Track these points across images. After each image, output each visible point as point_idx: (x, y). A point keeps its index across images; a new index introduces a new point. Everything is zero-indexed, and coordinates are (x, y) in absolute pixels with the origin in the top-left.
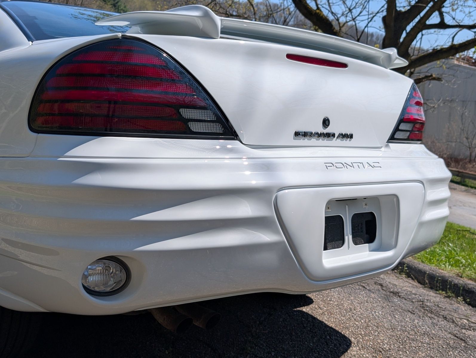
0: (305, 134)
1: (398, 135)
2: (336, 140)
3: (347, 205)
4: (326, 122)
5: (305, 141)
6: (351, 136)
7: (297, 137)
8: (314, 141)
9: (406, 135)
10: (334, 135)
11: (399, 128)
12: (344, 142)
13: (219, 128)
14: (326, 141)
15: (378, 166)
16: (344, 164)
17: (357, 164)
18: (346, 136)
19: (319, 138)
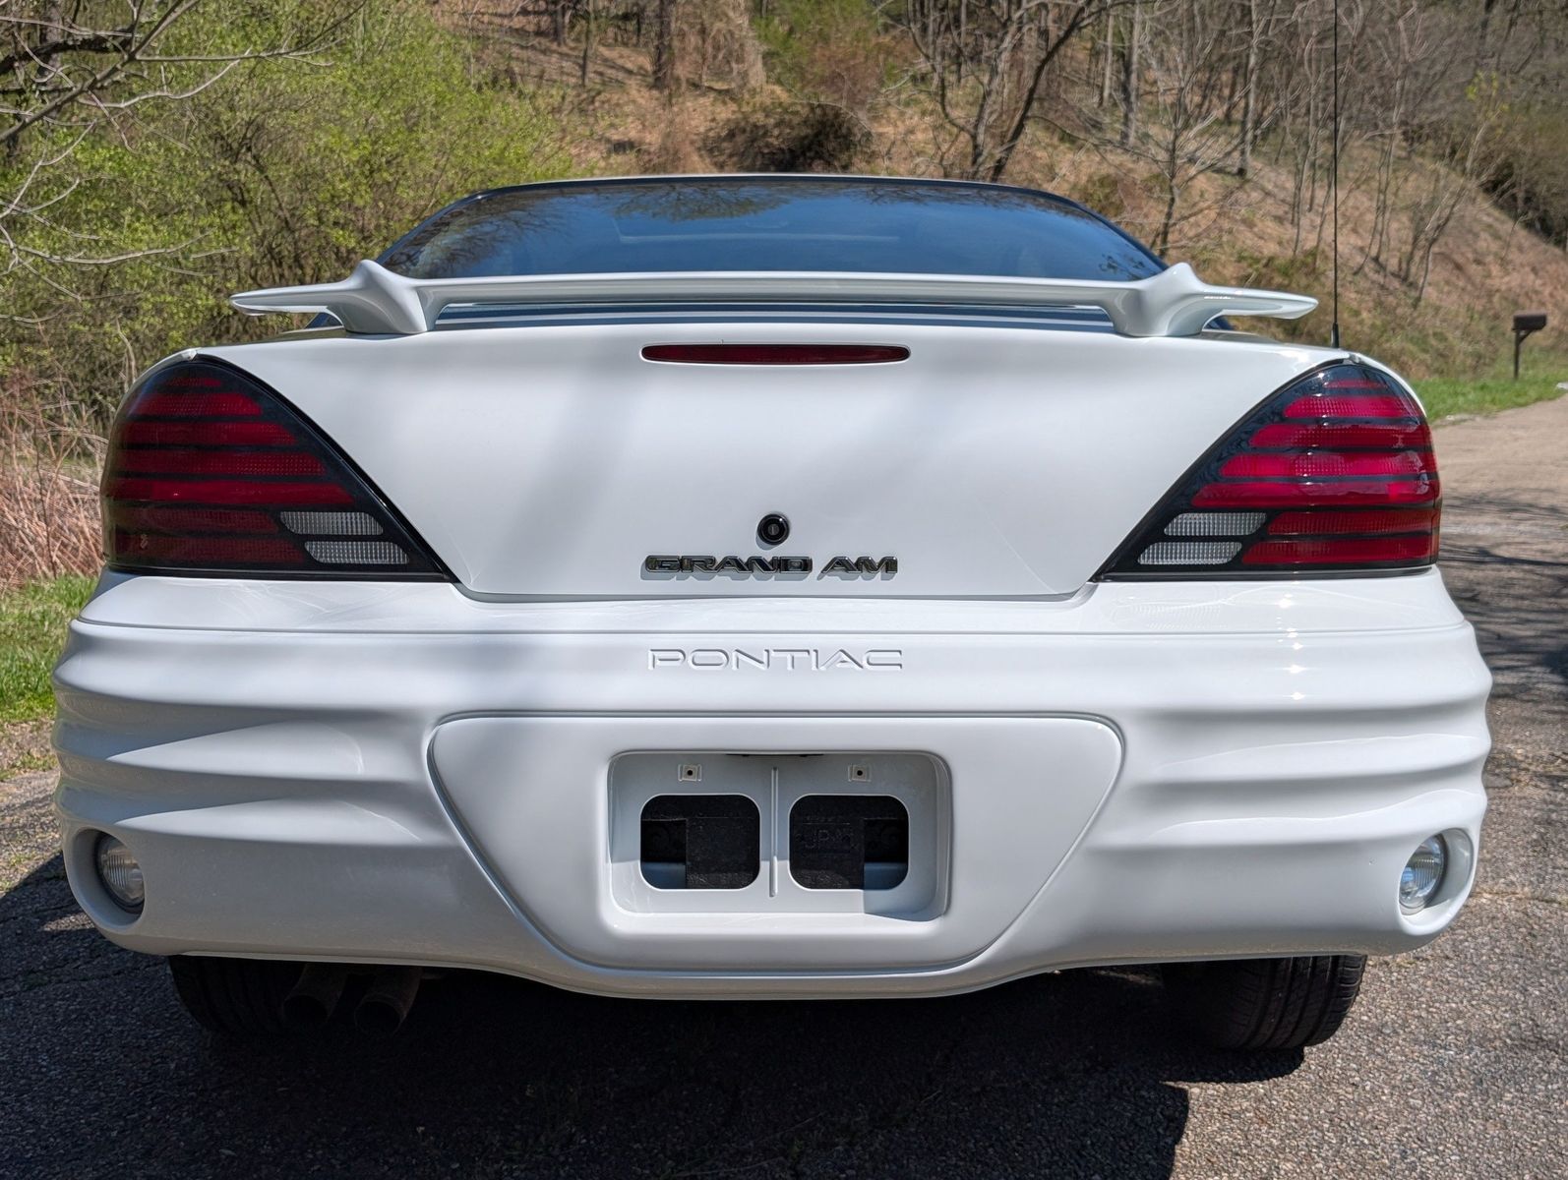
0: (683, 564)
1: (1156, 555)
2: (819, 578)
3: (775, 769)
4: (773, 529)
5: (691, 582)
6: (890, 565)
7: (659, 573)
8: (722, 581)
9: (1227, 553)
10: (806, 565)
11: (1169, 531)
12: (859, 582)
13: (393, 554)
14: (774, 582)
15: (893, 660)
16: (733, 656)
17: (788, 655)
18: (864, 565)
19: (742, 574)
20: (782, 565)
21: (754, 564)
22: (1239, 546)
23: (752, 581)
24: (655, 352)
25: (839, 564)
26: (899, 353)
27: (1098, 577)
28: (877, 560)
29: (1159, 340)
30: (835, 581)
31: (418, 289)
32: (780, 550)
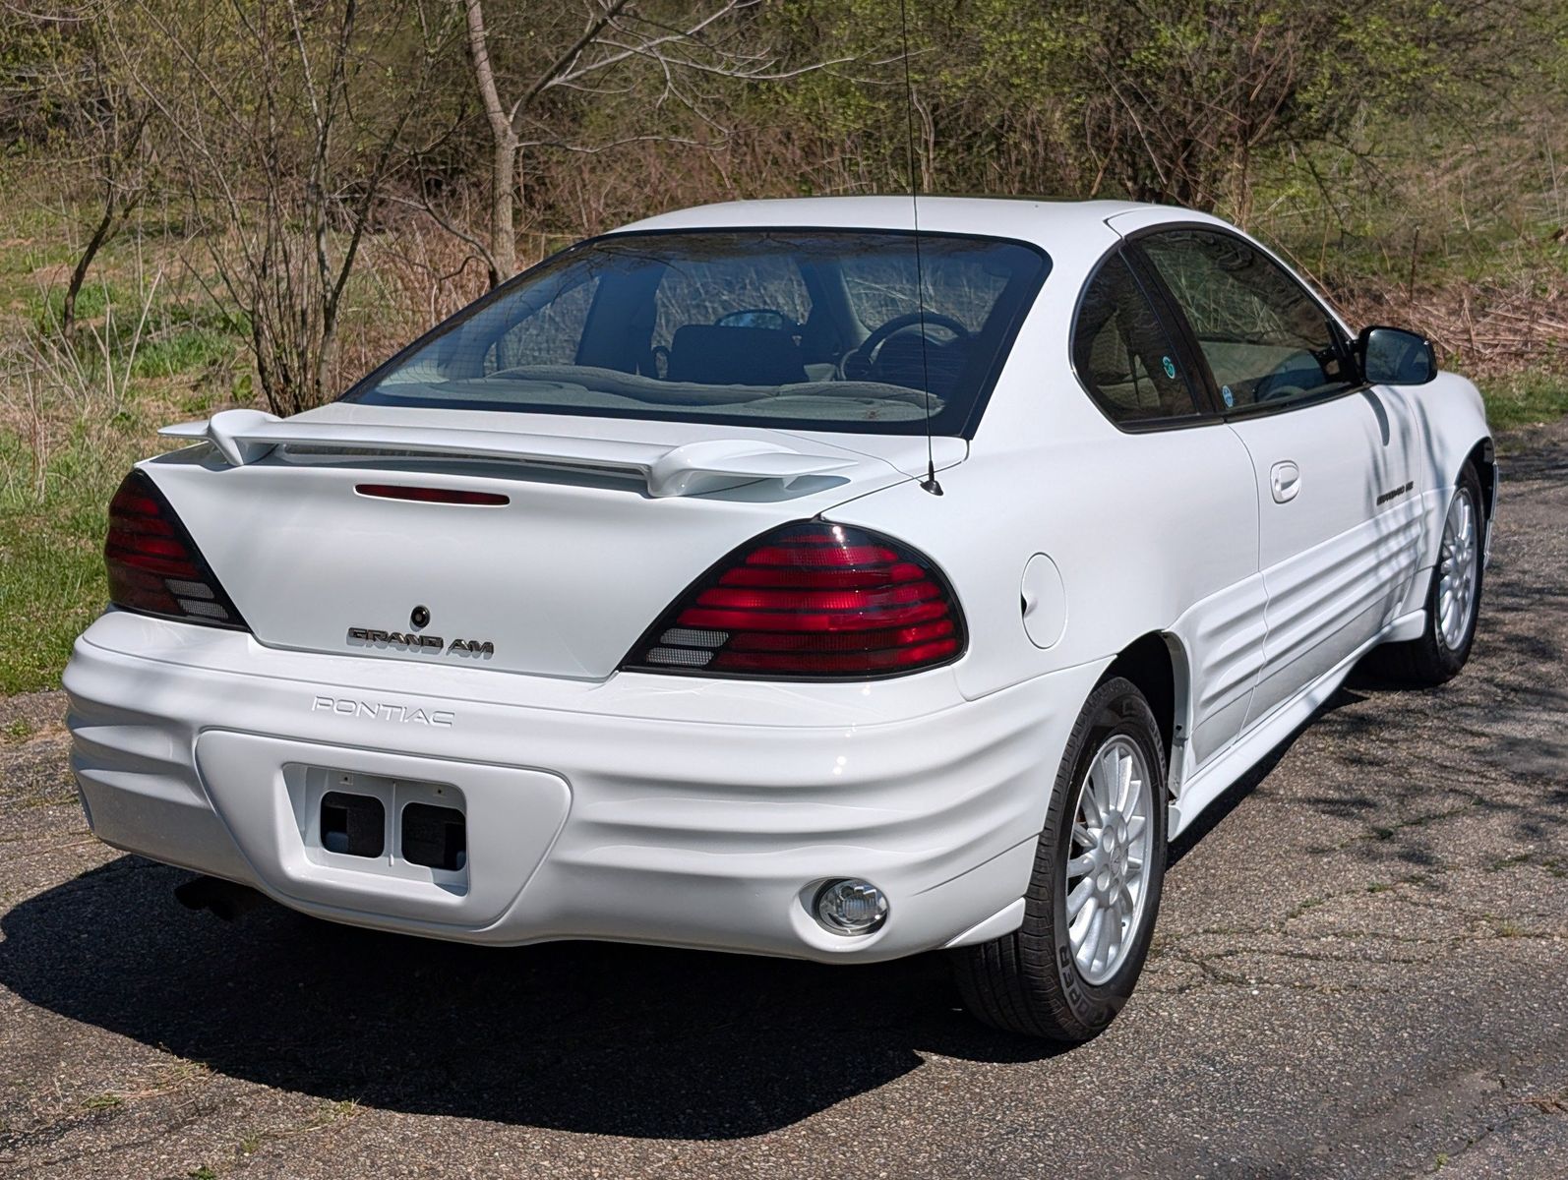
0: (370, 635)
1: (657, 655)
4: (420, 617)
5: (375, 648)
6: (488, 648)
7: (354, 639)
8: (391, 649)
9: (704, 658)
11: (665, 640)
12: (470, 659)
13: (218, 610)
15: (447, 719)
16: (360, 705)
17: (390, 709)
18: (473, 646)
19: (404, 645)
20: (424, 642)
21: (409, 639)
22: (710, 655)
23: (408, 652)
24: (363, 489)
25: (459, 644)
26: (502, 500)
27: (620, 668)
28: (481, 643)
29: (673, 501)
30: (455, 656)
31: (235, 439)
32: (425, 632)
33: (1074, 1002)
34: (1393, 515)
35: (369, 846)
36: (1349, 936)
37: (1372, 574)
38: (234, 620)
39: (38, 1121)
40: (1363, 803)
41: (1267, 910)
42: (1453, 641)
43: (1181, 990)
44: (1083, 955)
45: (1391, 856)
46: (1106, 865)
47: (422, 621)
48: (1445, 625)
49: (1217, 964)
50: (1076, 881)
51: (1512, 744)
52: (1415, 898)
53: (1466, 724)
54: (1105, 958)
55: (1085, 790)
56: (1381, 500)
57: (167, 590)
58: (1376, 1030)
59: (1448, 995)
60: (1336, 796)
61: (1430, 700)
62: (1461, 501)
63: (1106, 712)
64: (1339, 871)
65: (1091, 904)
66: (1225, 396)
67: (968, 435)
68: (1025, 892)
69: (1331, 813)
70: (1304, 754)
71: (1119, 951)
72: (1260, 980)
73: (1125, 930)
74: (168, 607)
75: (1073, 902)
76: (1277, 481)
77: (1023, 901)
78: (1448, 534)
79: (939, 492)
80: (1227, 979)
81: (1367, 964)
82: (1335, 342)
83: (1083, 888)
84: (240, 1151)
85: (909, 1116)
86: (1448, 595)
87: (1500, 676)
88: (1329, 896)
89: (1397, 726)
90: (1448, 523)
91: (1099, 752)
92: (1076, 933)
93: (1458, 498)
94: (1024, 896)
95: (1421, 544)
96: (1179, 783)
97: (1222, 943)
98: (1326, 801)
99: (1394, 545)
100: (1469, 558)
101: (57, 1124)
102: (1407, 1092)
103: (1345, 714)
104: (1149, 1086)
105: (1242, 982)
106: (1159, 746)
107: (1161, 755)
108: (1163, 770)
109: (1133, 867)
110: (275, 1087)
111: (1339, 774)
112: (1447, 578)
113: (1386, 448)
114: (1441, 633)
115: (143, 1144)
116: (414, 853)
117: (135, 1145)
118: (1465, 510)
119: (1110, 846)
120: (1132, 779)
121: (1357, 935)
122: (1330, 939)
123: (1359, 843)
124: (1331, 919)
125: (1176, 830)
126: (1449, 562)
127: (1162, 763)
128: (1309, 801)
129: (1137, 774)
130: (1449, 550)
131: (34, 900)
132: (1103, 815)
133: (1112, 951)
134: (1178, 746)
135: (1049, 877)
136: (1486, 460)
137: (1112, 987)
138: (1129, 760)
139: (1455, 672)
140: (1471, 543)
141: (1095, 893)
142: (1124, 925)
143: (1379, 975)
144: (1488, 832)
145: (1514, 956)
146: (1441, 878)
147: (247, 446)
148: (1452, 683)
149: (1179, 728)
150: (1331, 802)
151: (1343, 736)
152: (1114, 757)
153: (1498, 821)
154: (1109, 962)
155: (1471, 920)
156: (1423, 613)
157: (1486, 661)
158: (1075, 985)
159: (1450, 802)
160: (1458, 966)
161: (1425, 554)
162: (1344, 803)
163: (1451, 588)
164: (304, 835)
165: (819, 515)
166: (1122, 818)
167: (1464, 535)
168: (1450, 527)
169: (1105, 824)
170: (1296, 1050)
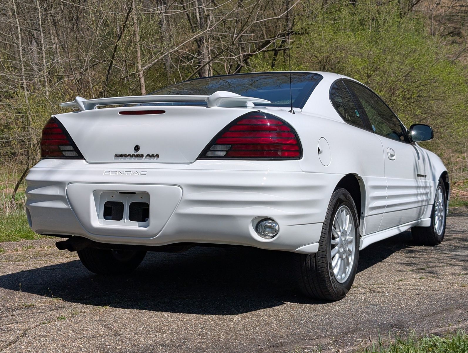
0: (121, 156)
1: (209, 154)
3: (127, 196)
5: (122, 160)
6: (157, 156)
8: (127, 159)
9: (223, 154)
10: (142, 156)
11: (211, 149)
12: (152, 160)
13: (75, 154)
14: (136, 160)
15: (144, 173)
16: (118, 172)
17: (127, 172)
18: (153, 156)
19: (132, 158)
20: (138, 156)
21: (133, 156)
22: (225, 153)
23: (133, 160)
24: (121, 113)
25: (148, 156)
26: (163, 112)
27: (197, 159)
28: (155, 155)
29: (215, 108)
30: (147, 160)
31: (83, 102)
32: (138, 153)
33: (333, 283)
34: (421, 182)
35: (119, 217)
36: (415, 286)
37: (415, 196)
38: (80, 156)
39: (9, 309)
40: (415, 264)
41: (388, 281)
42: (439, 233)
43: (364, 294)
44: (336, 271)
45: (426, 273)
46: (342, 245)
47: (137, 150)
48: (436, 226)
49: (375, 290)
50: (333, 246)
51: (459, 255)
52: (434, 280)
53: (445, 252)
54: (342, 276)
55: (336, 218)
56: (418, 175)
57: (59, 149)
58: (426, 301)
59: (447, 296)
60: (407, 262)
61: (433, 248)
62: (440, 191)
63: (342, 195)
64: (410, 275)
65: (337, 256)
66: (373, 128)
67: (301, 107)
68: (319, 241)
69: (406, 265)
70: (396, 256)
71: (346, 276)
72: (388, 293)
73: (347, 270)
74: (60, 155)
75: (333, 252)
76: (389, 152)
77: (318, 243)
78: (436, 199)
79: (294, 113)
80: (378, 292)
81: (421, 291)
82: (403, 131)
83: (335, 249)
84: (73, 314)
85: (282, 312)
86: (437, 217)
87: (453, 244)
88: (407, 279)
89: (424, 252)
90: (436, 195)
91: (340, 208)
92: (334, 263)
93: (439, 189)
94: (318, 242)
95: (429, 195)
96: (362, 231)
97: (375, 286)
98: (404, 263)
99: (422, 191)
100: (442, 209)
101: (15, 309)
102: (437, 313)
103: (407, 250)
104: (356, 309)
105: (383, 292)
106: (357, 215)
107: (357, 218)
108: (358, 223)
109: (349, 250)
110: (83, 304)
111: (407, 259)
112: (436, 212)
113: (419, 161)
114: (435, 227)
115: (42, 313)
116: (132, 218)
117: (39, 313)
118: (441, 194)
119: (343, 239)
120: (349, 224)
121: (417, 286)
122: (409, 286)
123: (415, 270)
124: (409, 283)
125: (361, 246)
126: (437, 207)
127: (358, 221)
128: (399, 263)
129: (350, 222)
130: (437, 204)
131: (7, 275)
132: (341, 229)
133: (343, 275)
134: (362, 219)
135: (326, 239)
136: (446, 181)
137: (344, 285)
138: (348, 216)
139: (440, 242)
140: (443, 205)
141: (338, 252)
142: (347, 268)
143: (426, 293)
144: (454, 269)
145: (466, 290)
146: (441, 277)
147: (87, 104)
148: (439, 245)
149: (362, 213)
150: (405, 263)
151: (407, 253)
152: (344, 213)
153: (456, 268)
154: (342, 278)
155: (453, 284)
156: (430, 219)
157: (449, 241)
158: (333, 277)
159: (442, 264)
160: (449, 291)
161: (430, 199)
162: (410, 264)
163: (437, 215)
164: (98, 216)
165: (259, 111)
166: (346, 232)
167: (441, 200)
168: (437, 196)
169: (341, 232)
170: (402, 304)
